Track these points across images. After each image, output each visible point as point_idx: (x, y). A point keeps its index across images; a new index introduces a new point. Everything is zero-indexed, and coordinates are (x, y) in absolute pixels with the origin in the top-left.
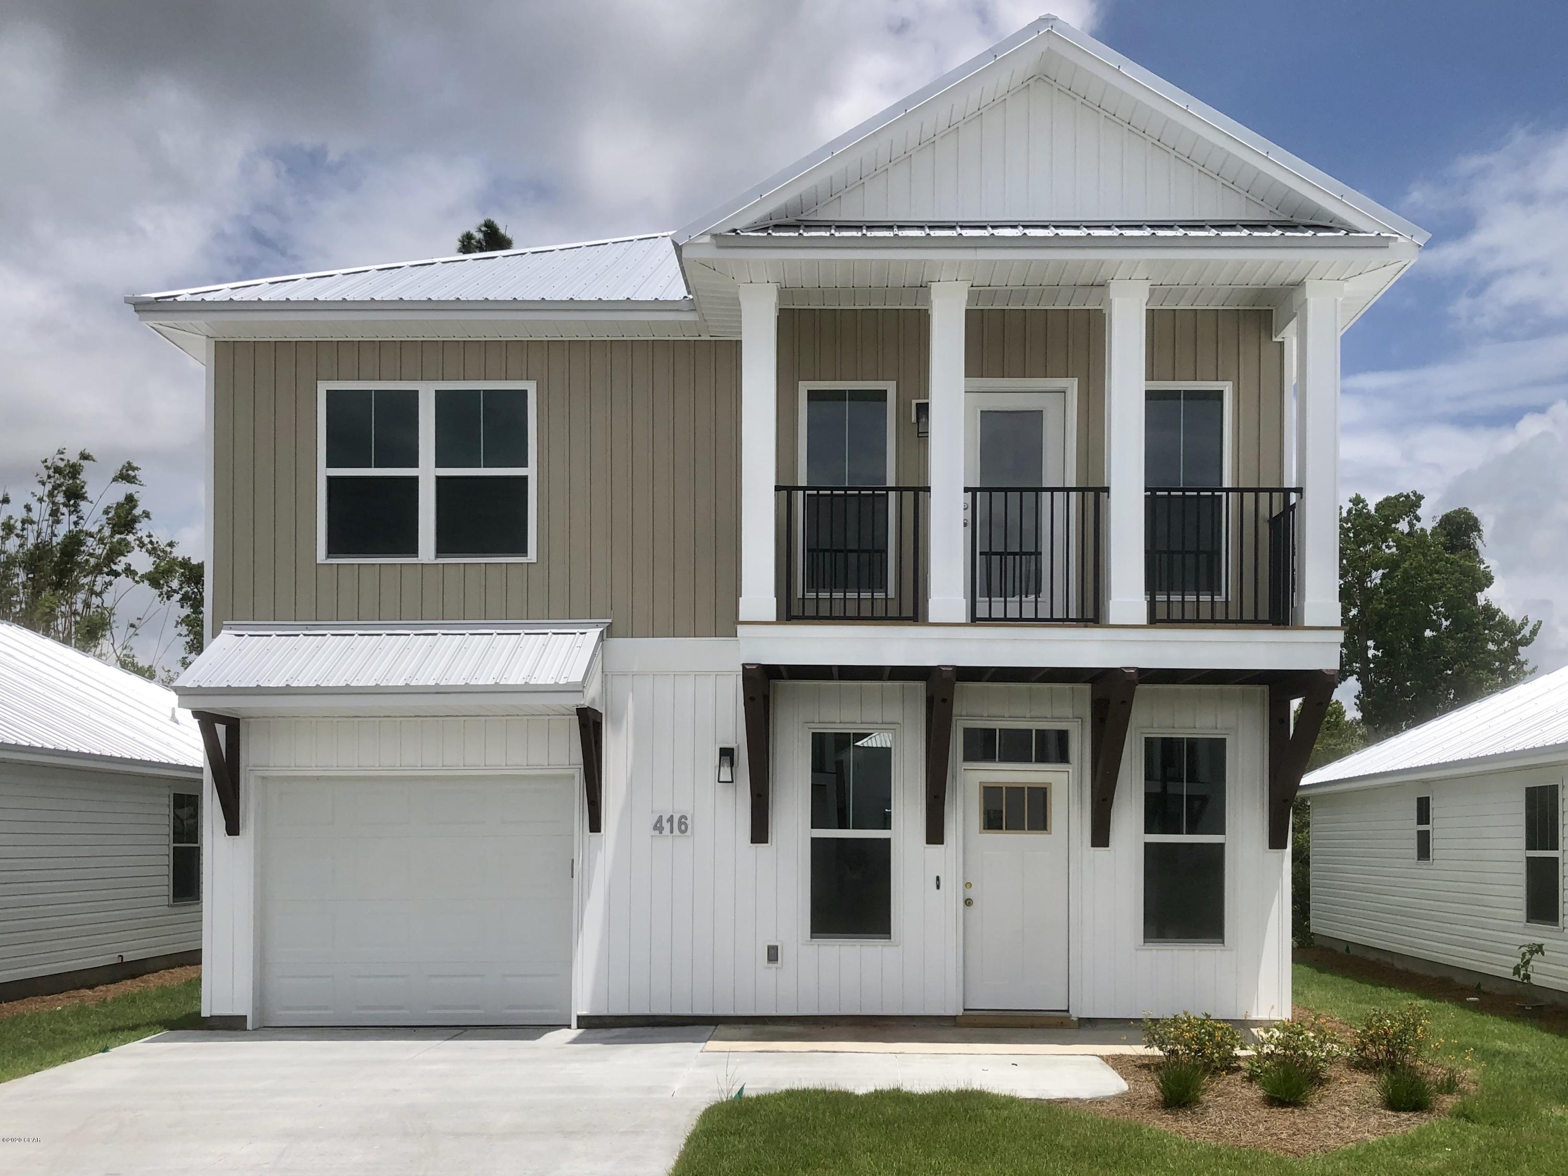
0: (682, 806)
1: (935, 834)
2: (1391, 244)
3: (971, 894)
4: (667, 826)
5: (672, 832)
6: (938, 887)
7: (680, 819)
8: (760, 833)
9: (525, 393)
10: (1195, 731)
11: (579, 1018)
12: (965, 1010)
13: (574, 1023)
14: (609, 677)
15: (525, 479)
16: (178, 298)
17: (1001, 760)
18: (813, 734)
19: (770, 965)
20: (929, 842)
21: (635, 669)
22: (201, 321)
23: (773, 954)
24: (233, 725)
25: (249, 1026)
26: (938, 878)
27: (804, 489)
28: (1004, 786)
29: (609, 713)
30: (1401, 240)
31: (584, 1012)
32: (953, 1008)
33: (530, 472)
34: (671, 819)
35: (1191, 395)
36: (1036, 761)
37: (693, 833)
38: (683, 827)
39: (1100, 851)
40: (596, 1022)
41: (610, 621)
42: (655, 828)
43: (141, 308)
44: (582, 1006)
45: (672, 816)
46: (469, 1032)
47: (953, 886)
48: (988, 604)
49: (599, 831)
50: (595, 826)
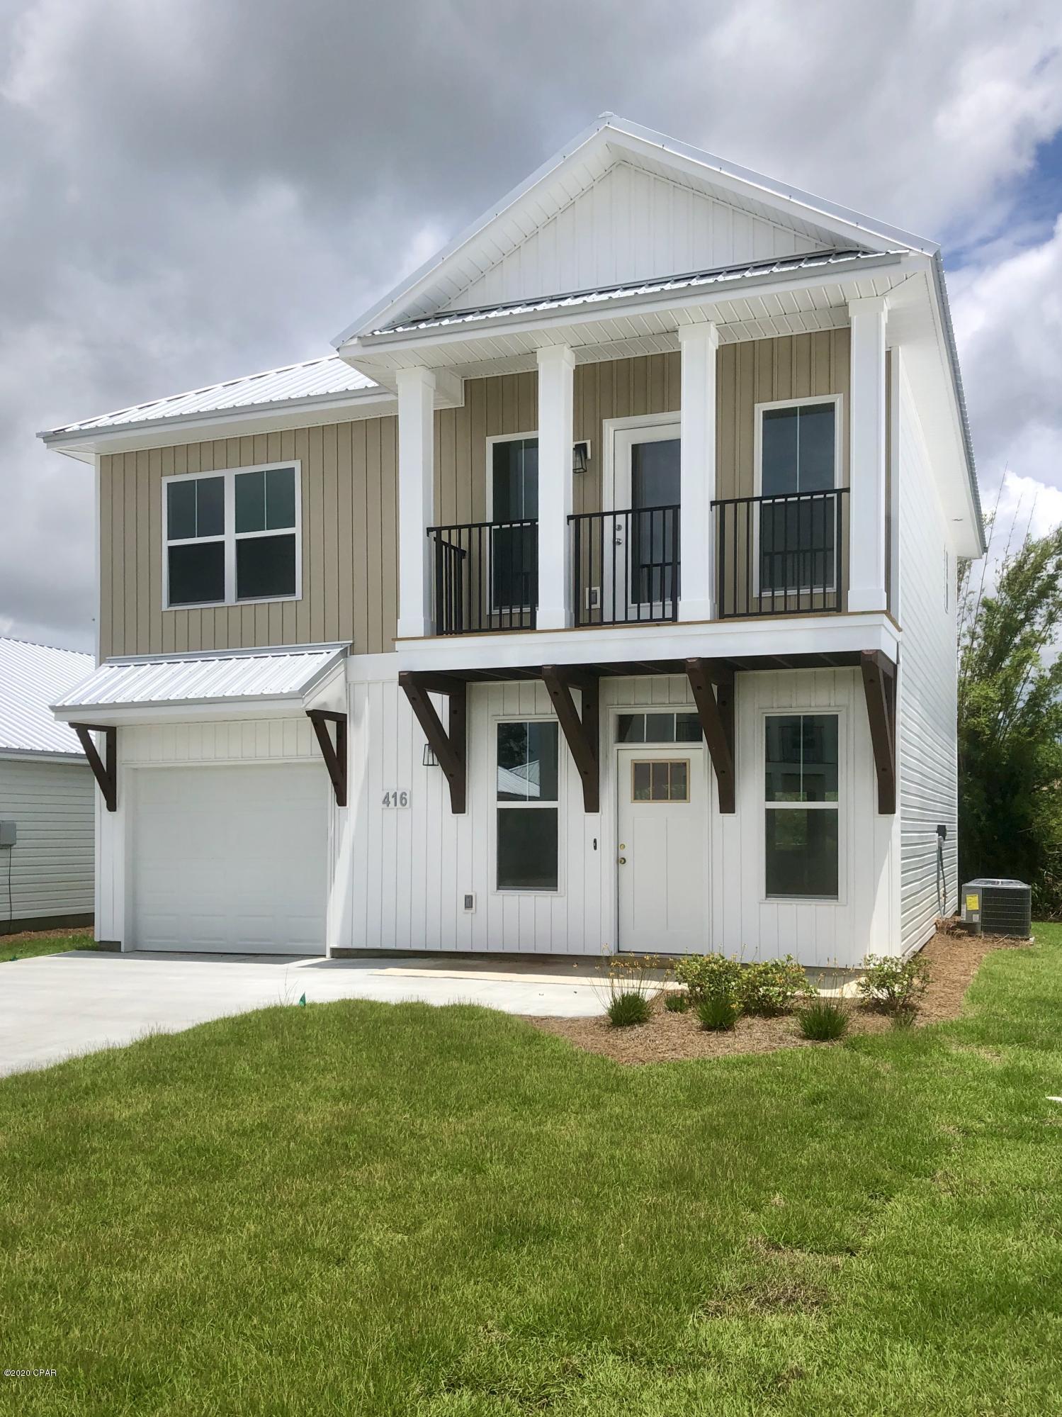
0: (404, 786)
1: (592, 804)
2: (903, 259)
3: (623, 853)
4: (392, 800)
5: (396, 805)
6: (595, 848)
7: (401, 795)
8: (459, 805)
9: (293, 469)
10: (793, 710)
11: (334, 950)
12: (619, 952)
13: (328, 954)
14: (352, 686)
15: (293, 536)
16: (67, 430)
17: (648, 741)
18: (499, 724)
19: (467, 911)
20: (587, 810)
21: (369, 679)
22: (90, 443)
23: (469, 902)
24: (111, 733)
25: (123, 950)
26: (595, 841)
27: (490, 525)
28: (651, 762)
29: (352, 714)
30: (912, 254)
31: (335, 946)
32: (607, 949)
33: (296, 530)
34: (395, 796)
35: (806, 410)
36: (677, 740)
37: (411, 806)
38: (404, 802)
39: (728, 817)
40: (345, 953)
41: (351, 642)
42: (384, 802)
43: (48, 439)
44: (333, 941)
45: (396, 793)
46: (259, 958)
47: (608, 847)
48: (649, 608)
49: (345, 805)
50: (342, 801)
